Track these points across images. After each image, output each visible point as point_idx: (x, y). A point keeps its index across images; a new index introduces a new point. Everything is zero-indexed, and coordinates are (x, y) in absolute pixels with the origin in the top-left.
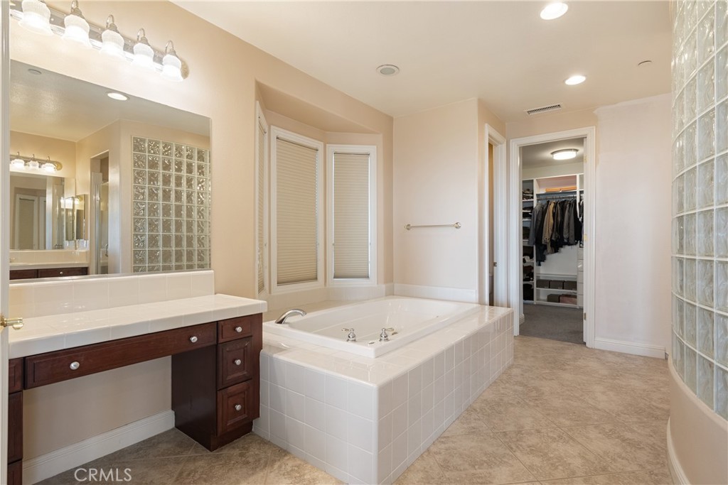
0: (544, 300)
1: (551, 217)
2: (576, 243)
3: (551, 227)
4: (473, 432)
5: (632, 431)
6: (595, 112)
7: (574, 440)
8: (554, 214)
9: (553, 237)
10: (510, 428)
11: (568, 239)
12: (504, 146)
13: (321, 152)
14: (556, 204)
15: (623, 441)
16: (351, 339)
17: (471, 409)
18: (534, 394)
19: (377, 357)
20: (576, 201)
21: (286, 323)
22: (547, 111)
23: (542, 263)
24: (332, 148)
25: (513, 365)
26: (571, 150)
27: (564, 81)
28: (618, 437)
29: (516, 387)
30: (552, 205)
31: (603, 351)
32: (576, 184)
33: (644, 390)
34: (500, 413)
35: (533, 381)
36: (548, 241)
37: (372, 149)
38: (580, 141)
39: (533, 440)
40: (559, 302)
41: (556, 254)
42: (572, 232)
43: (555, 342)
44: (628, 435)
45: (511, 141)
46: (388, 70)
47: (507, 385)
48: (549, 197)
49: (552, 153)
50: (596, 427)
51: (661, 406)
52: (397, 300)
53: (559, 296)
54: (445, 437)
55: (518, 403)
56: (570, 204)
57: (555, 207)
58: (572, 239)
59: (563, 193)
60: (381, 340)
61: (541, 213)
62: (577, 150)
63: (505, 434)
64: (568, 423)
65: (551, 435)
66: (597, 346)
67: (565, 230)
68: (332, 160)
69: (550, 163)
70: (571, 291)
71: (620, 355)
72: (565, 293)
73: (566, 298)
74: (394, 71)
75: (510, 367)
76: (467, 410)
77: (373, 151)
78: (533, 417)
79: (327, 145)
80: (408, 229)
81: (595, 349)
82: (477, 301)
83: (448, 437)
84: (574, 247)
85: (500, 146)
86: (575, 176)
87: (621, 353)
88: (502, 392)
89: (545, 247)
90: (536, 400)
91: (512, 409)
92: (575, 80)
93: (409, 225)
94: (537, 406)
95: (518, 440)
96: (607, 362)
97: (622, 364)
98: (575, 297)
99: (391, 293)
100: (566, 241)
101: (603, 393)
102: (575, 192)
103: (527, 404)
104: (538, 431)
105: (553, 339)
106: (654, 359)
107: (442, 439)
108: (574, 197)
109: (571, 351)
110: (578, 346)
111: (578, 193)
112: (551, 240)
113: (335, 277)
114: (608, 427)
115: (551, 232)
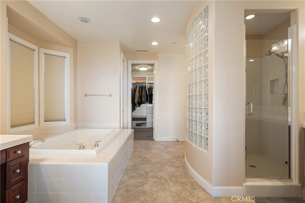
0: (135, 126)
1: (138, 93)
2: (146, 103)
3: (138, 97)
4: (131, 177)
5: (176, 163)
6: (158, 55)
7: (163, 170)
8: (139, 91)
9: (139, 100)
10: (143, 172)
11: (144, 101)
12: (126, 62)
13: (36, 52)
14: (139, 87)
15: (175, 167)
16: (82, 148)
17: (127, 170)
18: (145, 159)
19: (97, 154)
20: (146, 87)
21: (33, 147)
22: (142, 52)
23: (134, 111)
24: (43, 51)
25: (134, 151)
26: (145, 67)
27: (151, 43)
28: (173, 166)
29: (139, 159)
30: (138, 88)
31: (160, 141)
32: (146, 80)
33: (175, 151)
34: (137, 168)
35: (143, 156)
36: (137, 102)
37: (67, 55)
38: (152, 65)
39: (152, 174)
40: (140, 126)
41: (139, 107)
42: (145, 99)
43: (144, 141)
44: (176, 165)
45: (129, 61)
46: (85, 20)
47: (135, 159)
48: (137, 84)
49: (139, 67)
50: (167, 165)
51: (180, 155)
52: (84, 130)
53: (140, 124)
54: (122, 182)
55: (142, 164)
56: (144, 88)
57: (139, 88)
58: (145, 101)
59: (142, 83)
60: (95, 146)
61: (134, 91)
62: (147, 67)
63: (142, 175)
64: (159, 166)
65: (156, 171)
66: (158, 140)
67: (143, 98)
68: (43, 57)
69: (138, 71)
70: (144, 121)
71: (165, 142)
72: (142, 123)
73: (142, 124)
74: (88, 22)
75: (134, 152)
76: (125, 170)
77: (68, 56)
78: (149, 167)
79: (40, 49)
80: (86, 96)
81: (157, 141)
82: (119, 127)
83: (123, 182)
84: (145, 104)
85: (124, 62)
86: (146, 77)
87: (165, 141)
88: (135, 161)
89: (136, 105)
90: (147, 161)
91: (141, 166)
92: (155, 43)
93: (86, 94)
94: (148, 163)
95: (147, 175)
96: (163, 145)
97: (167, 145)
98: (146, 124)
99: (76, 128)
100: (143, 102)
101: (165, 154)
102: (146, 83)
103: (145, 163)
104: (152, 171)
105: (143, 140)
106: (174, 141)
107: (121, 183)
108: (145, 85)
109: (150, 143)
110: (152, 141)
111: (147, 84)
112: (138, 102)
113: (45, 121)
114: (170, 164)
115: (138, 98)
